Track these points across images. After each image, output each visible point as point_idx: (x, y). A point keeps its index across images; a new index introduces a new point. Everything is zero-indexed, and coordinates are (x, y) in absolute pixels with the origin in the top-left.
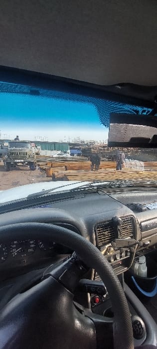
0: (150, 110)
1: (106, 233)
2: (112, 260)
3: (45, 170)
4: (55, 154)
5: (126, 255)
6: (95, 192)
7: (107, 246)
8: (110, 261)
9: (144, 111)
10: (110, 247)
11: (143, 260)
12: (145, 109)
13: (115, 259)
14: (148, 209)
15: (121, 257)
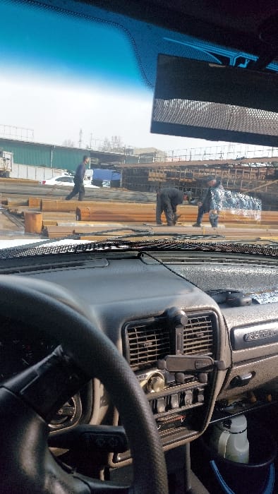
0: (255, 58)
1: (149, 343)
2: (161, 409)
3: (21, 216)
4: (52, 178)
5: (195, 401)
6: (134, 258)
7: (149, 374)
8: (155, 411)
9: (241, 60)
10: (157, 375)
11: (240, 424)
12: (244, 55)
13: (169, 407)
14: (255, 302)
15: (182, 404)
